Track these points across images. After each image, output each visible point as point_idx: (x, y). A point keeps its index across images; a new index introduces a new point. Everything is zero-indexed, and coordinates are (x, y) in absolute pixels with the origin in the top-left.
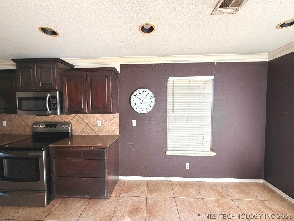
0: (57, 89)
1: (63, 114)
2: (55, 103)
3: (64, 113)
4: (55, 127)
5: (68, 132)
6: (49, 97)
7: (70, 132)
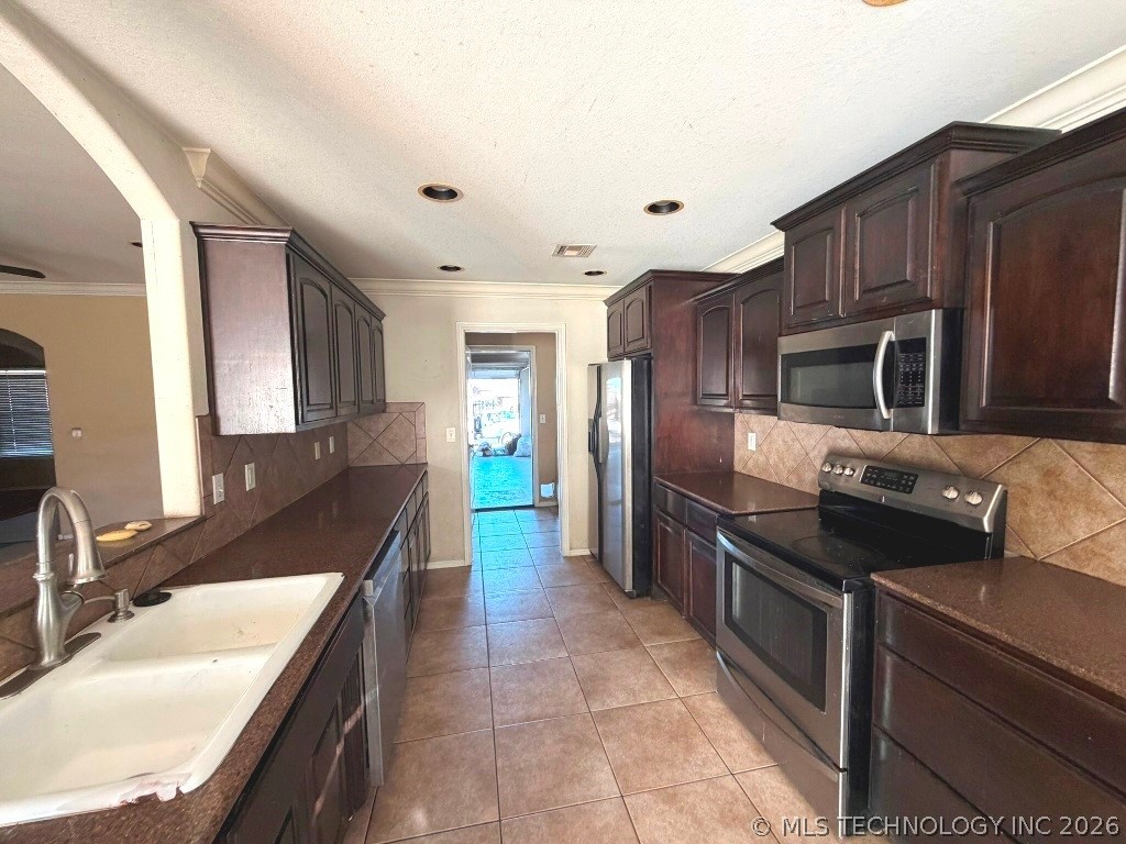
0: (930, 300)
1: (957, 428)
2: (915, 374)
3: (963, 427)
4: (909, 489)
5: (979, 529)
6: (890, 344)
7: (989, 535)
